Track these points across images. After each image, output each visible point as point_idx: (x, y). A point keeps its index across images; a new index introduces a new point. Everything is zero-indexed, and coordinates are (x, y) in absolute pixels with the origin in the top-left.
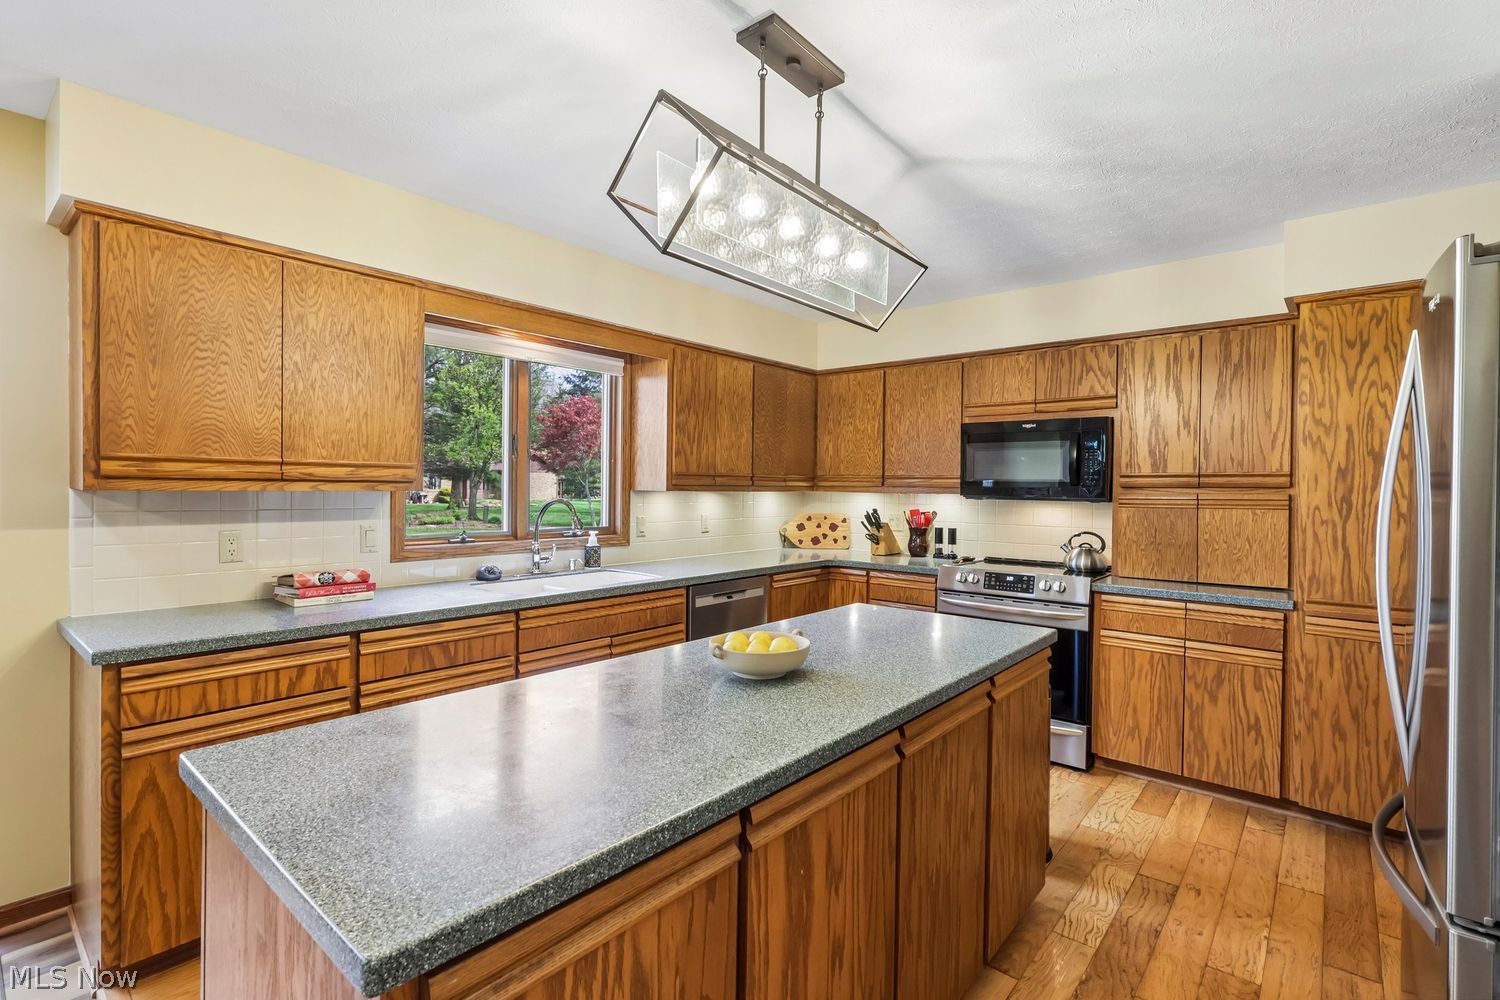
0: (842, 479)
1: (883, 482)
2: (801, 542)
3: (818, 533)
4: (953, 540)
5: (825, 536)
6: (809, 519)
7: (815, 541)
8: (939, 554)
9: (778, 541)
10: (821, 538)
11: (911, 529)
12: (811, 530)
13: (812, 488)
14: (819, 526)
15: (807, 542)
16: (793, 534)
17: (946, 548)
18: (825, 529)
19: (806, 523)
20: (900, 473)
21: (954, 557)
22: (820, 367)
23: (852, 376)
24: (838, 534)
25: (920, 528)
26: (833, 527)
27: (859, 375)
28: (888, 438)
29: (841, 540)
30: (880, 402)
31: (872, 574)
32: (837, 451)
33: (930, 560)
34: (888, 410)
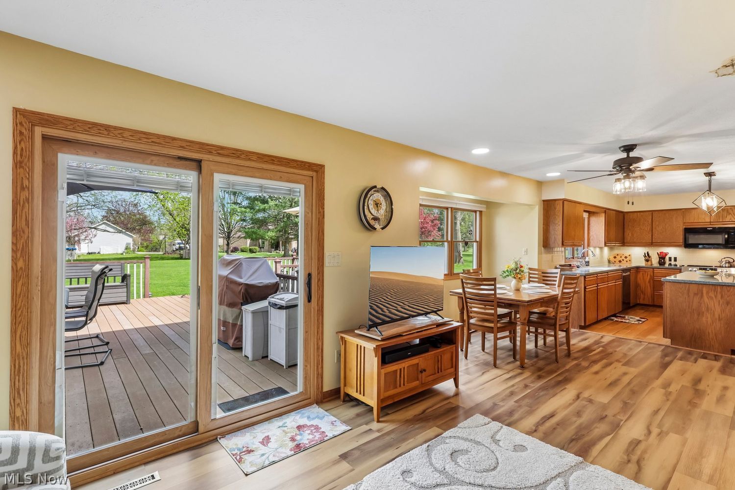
0: (634, 243)
1: (652, 244)
2: (615, 262)
3: (621, 259)
4: (675, 259)
5: (623, 260)
6: (618, 255)
7: (620, 261)
8: (670, 264)
9: (607, 261)
10: (622, 261)
11: (659, 258)
12: (618, 258)
13: (622, 246)
14: (621, 257)
15: (617, 262)
16: (612, 259)
17: (673, 262)
18: (623, 258)
19: (616, 256)
20: (659, 241)
21: (676, 265)
22: (625, 211)
23: (639, 214)
24: (628, 259)
25: (662, 258)
26: (626, 257)
27: (642, 213)
28: (654, 231)
29: (628, 261)
30: (650, 221)
31: (655, 269)
32: (633, 235)
33: (667, 265)
34: (654, 224)
